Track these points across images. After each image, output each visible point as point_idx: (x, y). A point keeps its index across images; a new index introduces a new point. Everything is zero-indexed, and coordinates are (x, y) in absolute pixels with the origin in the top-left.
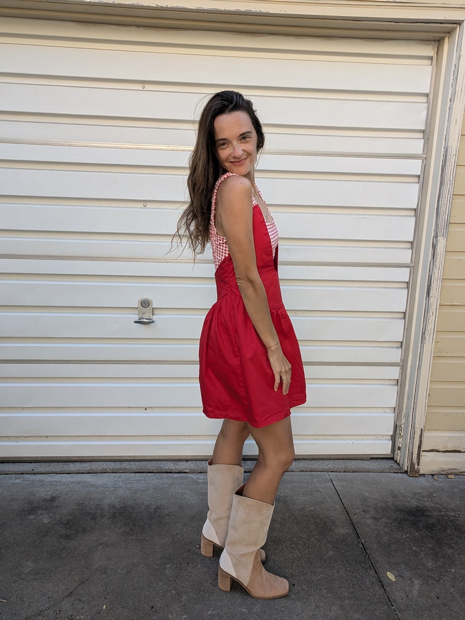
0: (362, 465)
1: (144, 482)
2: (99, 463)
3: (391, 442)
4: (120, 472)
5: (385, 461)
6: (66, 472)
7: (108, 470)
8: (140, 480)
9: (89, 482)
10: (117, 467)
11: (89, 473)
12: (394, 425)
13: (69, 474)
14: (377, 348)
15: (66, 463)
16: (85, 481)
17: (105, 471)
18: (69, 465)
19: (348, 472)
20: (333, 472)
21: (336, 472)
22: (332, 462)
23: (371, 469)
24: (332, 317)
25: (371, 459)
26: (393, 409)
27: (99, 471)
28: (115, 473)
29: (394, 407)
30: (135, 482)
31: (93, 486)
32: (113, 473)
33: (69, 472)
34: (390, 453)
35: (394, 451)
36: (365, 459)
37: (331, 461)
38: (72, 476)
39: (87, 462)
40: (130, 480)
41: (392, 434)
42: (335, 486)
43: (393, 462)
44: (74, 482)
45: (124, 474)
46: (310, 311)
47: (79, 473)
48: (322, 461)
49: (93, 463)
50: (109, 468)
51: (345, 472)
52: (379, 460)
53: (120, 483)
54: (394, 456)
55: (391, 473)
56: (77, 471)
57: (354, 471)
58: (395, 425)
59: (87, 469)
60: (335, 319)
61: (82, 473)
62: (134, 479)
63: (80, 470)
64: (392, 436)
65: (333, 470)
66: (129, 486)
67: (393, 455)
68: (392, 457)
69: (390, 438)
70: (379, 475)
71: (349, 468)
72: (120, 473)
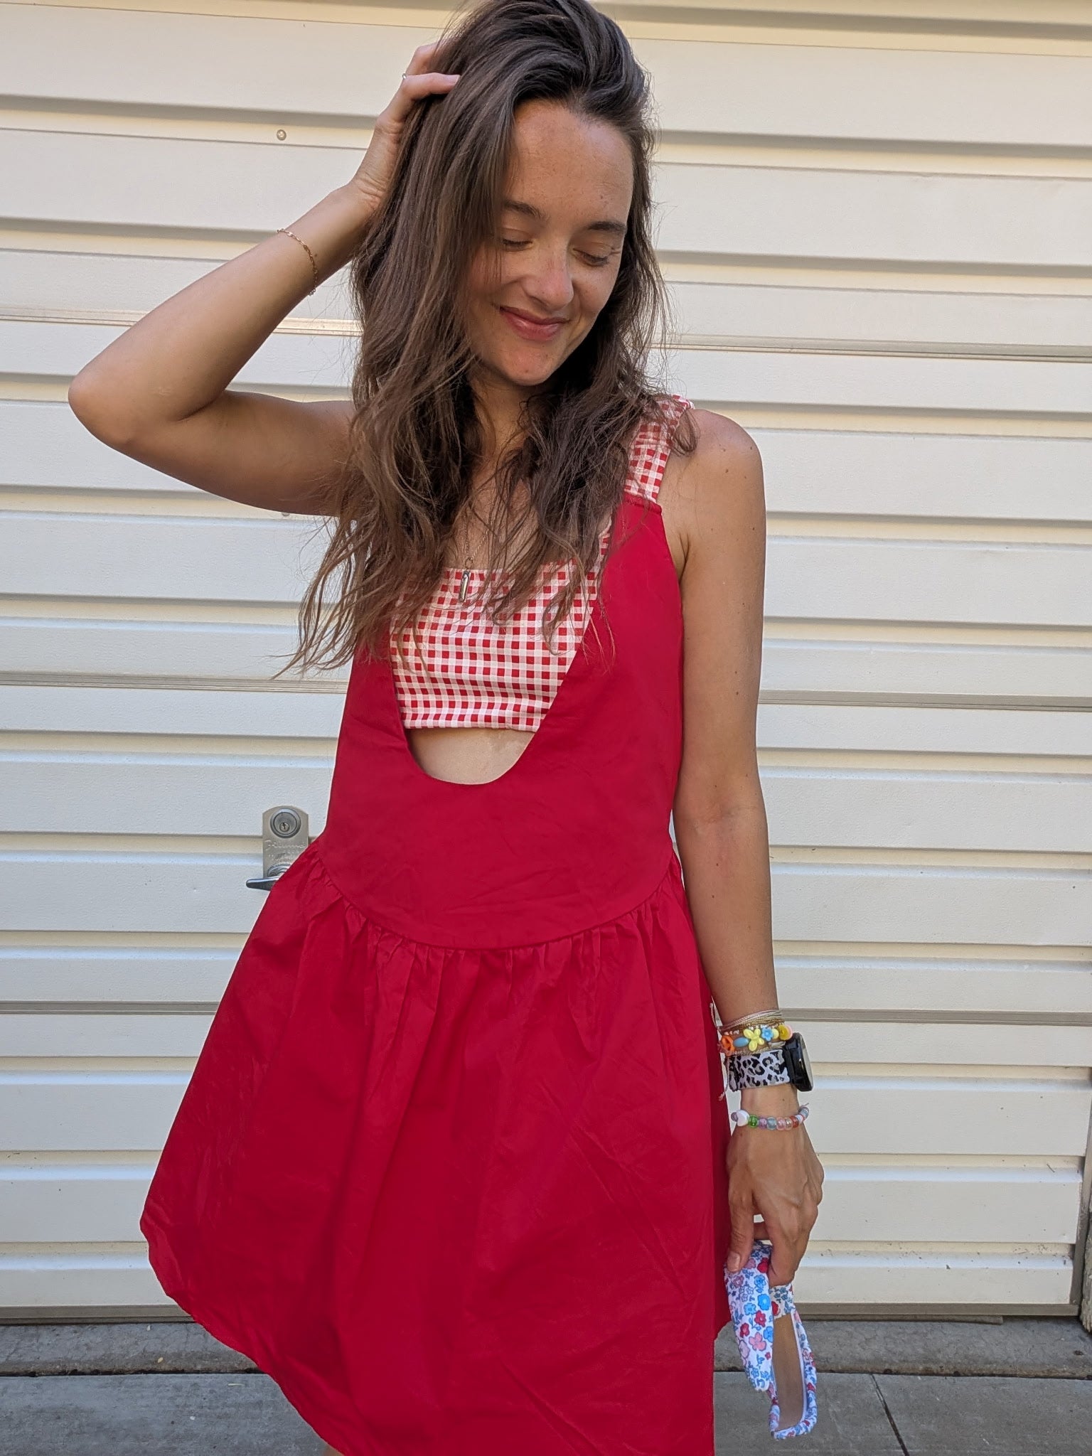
0: (982, 1344)
1: (270, 1410)
2: (136, 1329)
3: (1069, 1267)
4: (199, 1367)
5: (1056, 1330)
6: (22, 1368)
7: (160, 1360)
8: (259, 1404)
9: (92, 1411)
10: (191, 1348)
11: (96, 1372)
12: (1082, 1212)
13: (33, 1374)
14: (1026, 967)
15: (32, 1330)
16: (77, 1411)
17: (150, 1367)
18: (38, 1336)
19: (938, 1374)
20: (887, 1372)
21: (897, 1373)
22: (881, 1330)
23: (1010, 1360)
24: (884, 867)
25: (1007, 1318)
26: (1077, 1161)
27: (129, 1367)
28: (183, 1372)
29: (1082, 1154)
30: (242, 1410)
31: (101, 1428)
32: (176, 1371)
33: (32, 1369)
34: (1068, 1302)
35: (1082, 1297)
36: (987, 1319)
37: (876, 1324)
38: (39, 1386)
39: (98, 1324)
40: (225, 1405)
41: (1074, 1242)
42: (903, 1437)
43: (1077, 1332)
44: (42, 1411)
45: (210, 1378)
46: (814, 848)
47: (64, 1373)
48: (849, 1327)
49: (116, 1328)
50: (165, 1350)
51: (928, 1373)
52: (1034, 1325)
53: (192, 1418)
54: (1080, 1311)
55: (1081, 1378)
56: (59, 1363)
57: (958, 1367)
58: (1086, 1212)
59: (91, 1355)
60: (893, 874)
61: (75, 1373)
62: (240, 1399)
63: (69, 1361)
64: (1073, 1247)
65: (887, 1366)
66: (221, 1428)
67: (1077, 1308)
68: (1075, 1314)
69: (1066, 1251)
70: (1042, 1387)
71: (940, 1356)
72: (198, 1372)
